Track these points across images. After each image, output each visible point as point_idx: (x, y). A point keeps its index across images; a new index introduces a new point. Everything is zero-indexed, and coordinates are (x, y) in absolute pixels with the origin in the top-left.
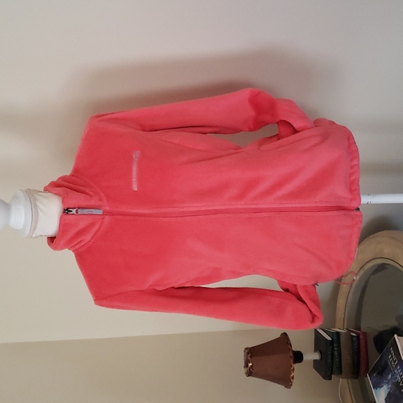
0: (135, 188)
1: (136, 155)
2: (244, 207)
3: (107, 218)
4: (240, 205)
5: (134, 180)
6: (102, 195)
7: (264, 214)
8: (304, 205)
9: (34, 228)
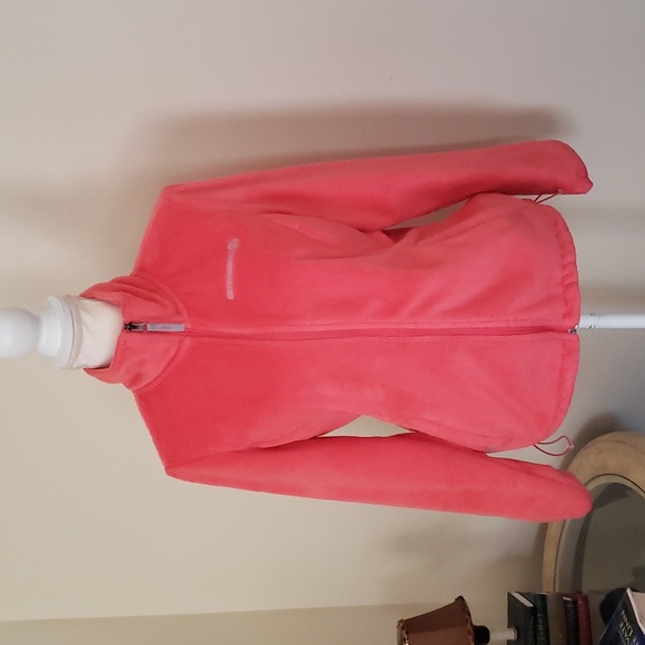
0: (230, 295)
1: (233, 245)
2: (397, 327)
3: (188, 341)
4: (391, 324)
5: (230, 282)
6: (181, 306)
7: (427, 339)
8: (489, 325)
9: (76, 353)
